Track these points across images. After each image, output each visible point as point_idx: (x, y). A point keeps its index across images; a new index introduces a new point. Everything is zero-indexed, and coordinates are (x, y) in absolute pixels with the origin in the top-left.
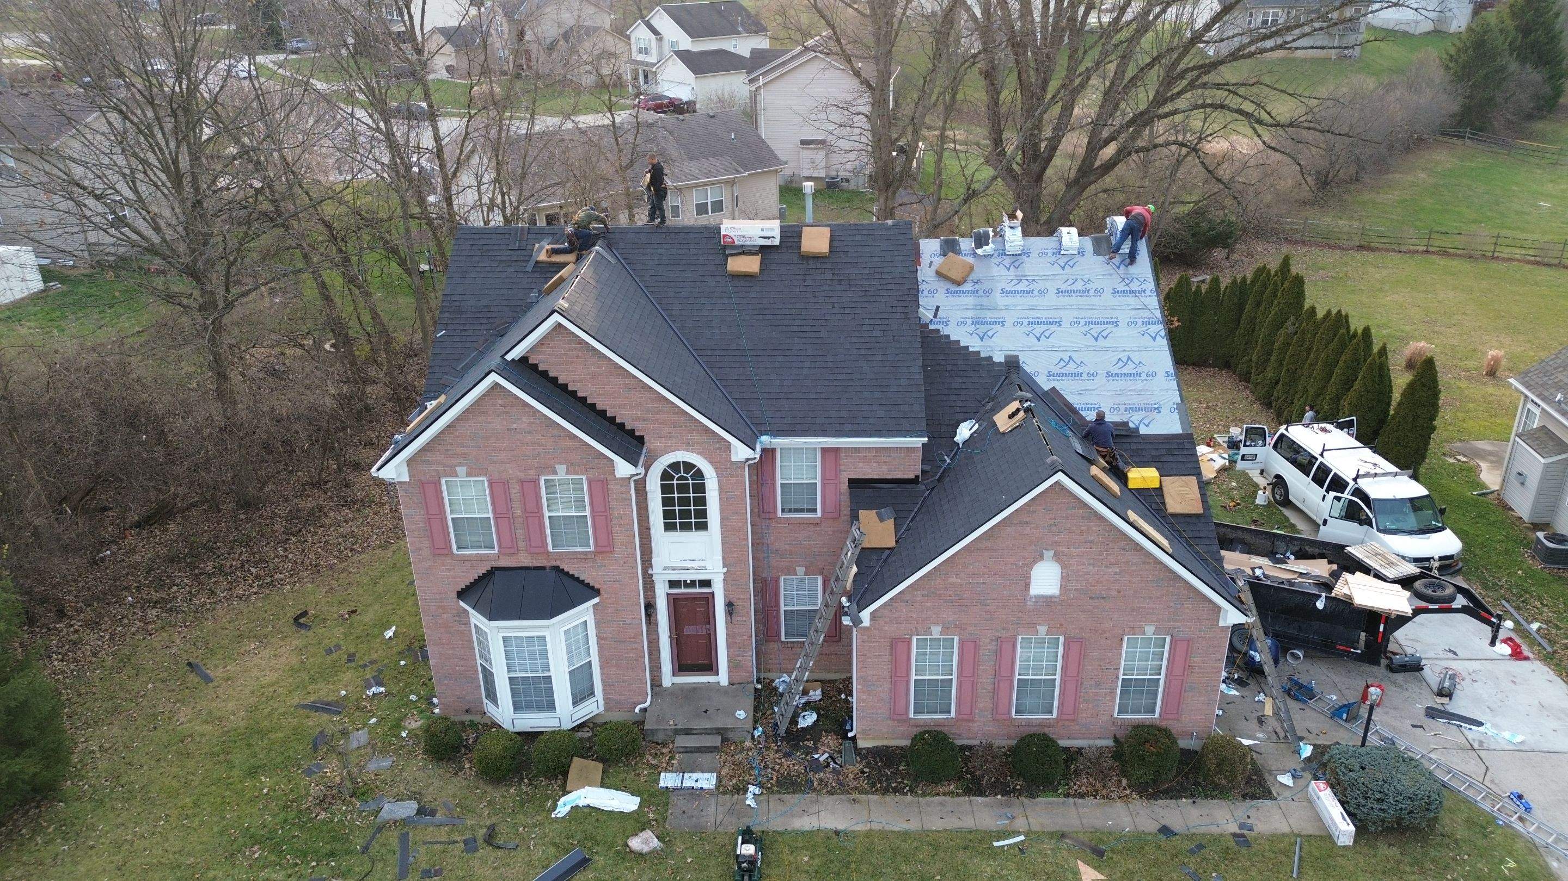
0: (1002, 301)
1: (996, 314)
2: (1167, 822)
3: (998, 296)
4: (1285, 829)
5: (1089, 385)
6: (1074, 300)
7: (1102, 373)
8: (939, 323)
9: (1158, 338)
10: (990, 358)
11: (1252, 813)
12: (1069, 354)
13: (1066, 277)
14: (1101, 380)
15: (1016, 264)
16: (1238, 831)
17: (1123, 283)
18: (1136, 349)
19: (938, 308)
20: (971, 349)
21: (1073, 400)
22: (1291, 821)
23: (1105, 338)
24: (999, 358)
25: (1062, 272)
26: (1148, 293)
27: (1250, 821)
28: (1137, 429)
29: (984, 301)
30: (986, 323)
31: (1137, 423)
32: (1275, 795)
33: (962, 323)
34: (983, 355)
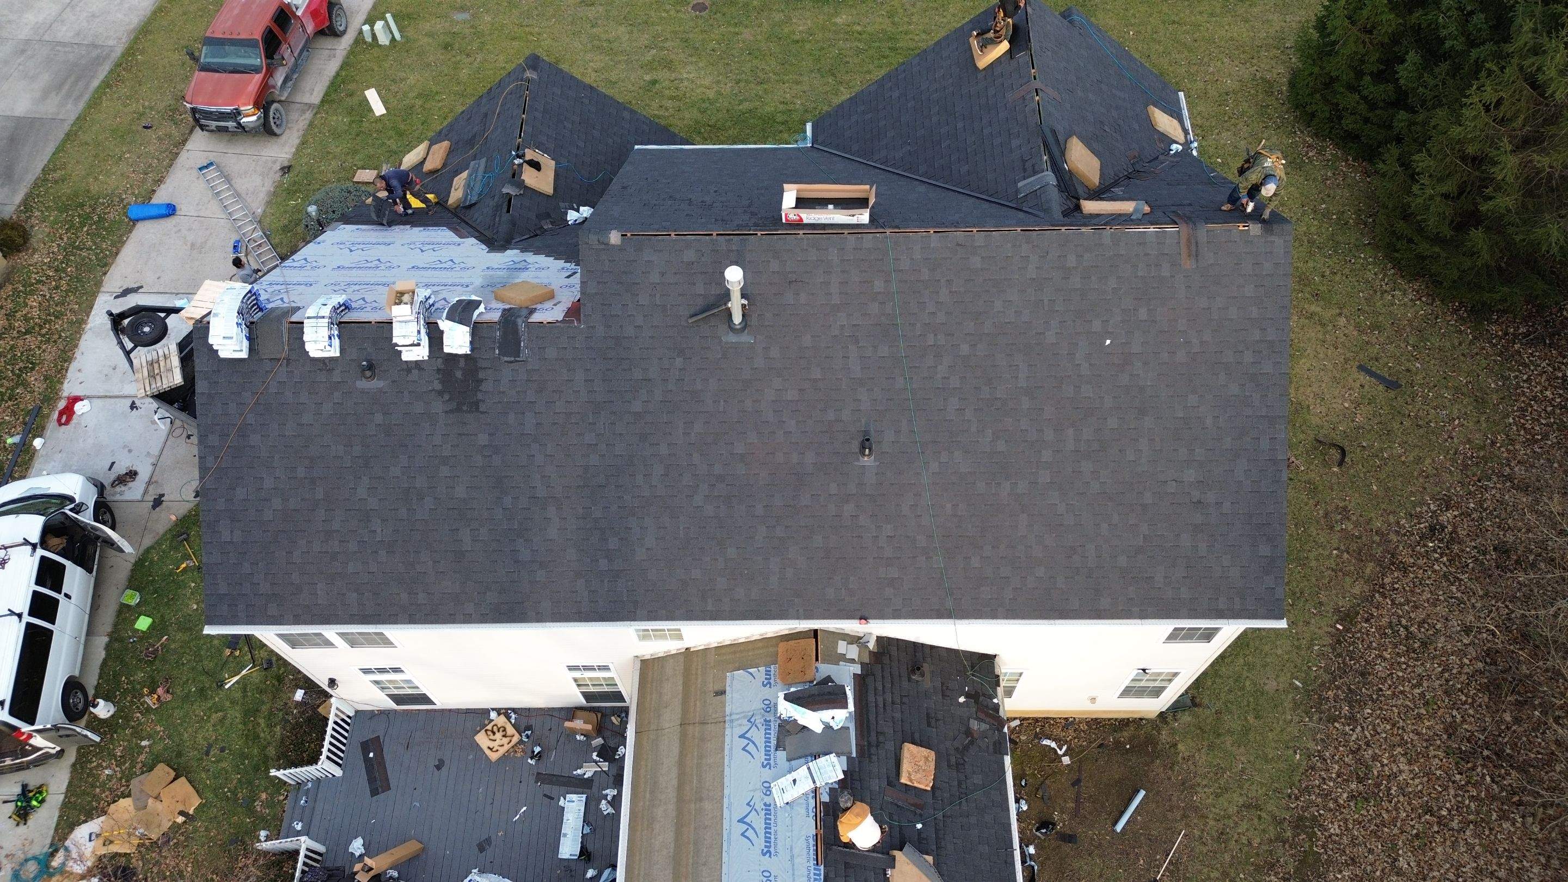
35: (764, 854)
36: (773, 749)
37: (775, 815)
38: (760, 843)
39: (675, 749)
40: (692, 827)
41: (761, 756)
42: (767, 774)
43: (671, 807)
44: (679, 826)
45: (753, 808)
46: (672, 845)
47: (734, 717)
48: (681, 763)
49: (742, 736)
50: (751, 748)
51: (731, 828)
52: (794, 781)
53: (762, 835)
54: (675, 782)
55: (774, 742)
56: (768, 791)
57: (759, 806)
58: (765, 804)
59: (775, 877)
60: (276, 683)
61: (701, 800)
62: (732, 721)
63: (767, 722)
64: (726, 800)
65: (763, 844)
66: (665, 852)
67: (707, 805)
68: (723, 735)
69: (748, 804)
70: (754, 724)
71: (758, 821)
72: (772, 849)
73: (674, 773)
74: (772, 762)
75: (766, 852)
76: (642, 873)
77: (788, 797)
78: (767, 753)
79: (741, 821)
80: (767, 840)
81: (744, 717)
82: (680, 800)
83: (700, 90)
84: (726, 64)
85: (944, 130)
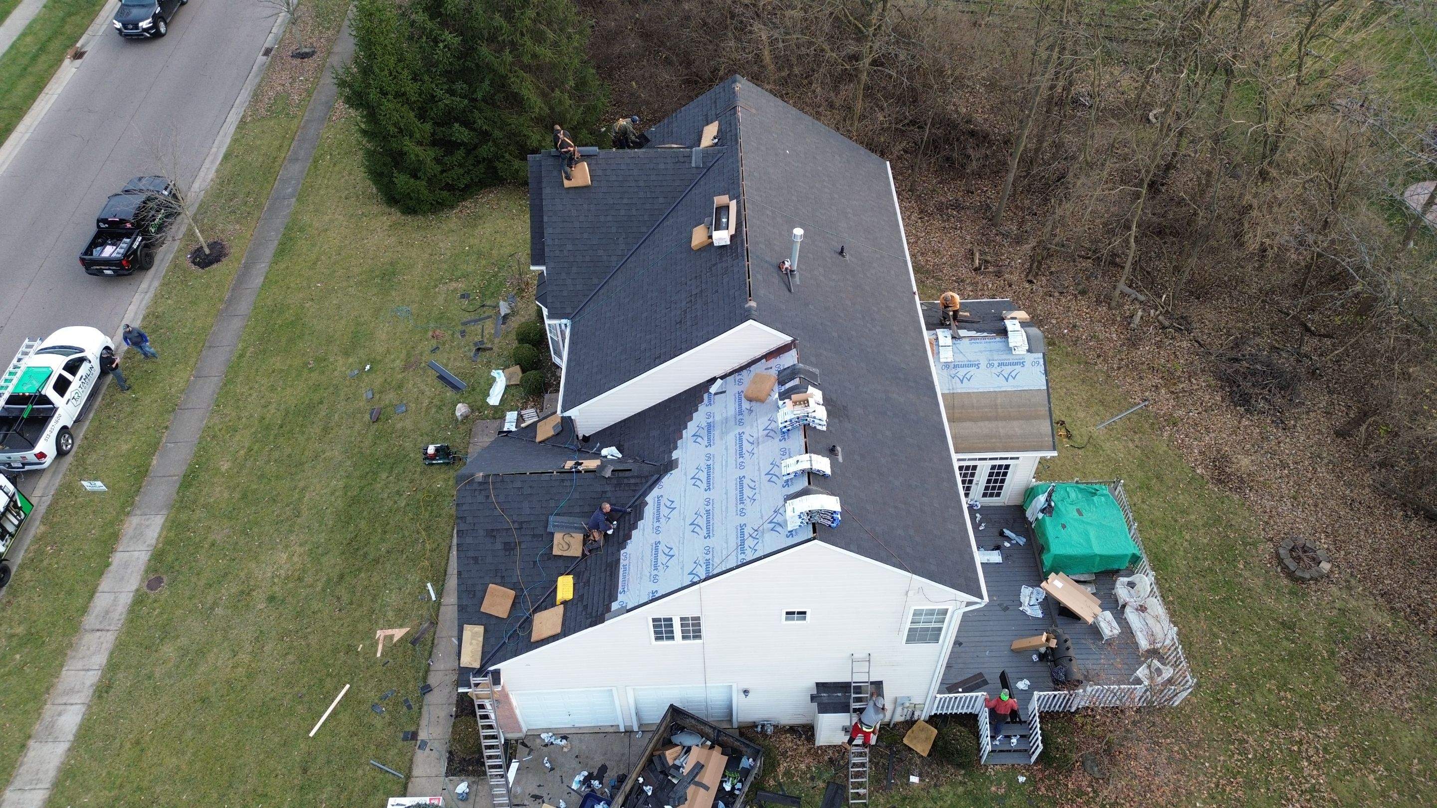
0: (731, 438)
1: (717, 438)
2: (436, 692)
3: (737, 432)
4: (416, 772)
5: (648, 530)
6: (733, 493)
7: (660, 538)
8: (709, 399)
9: (693, 576)
10: (676, 448)
11: (435, 754)
12: (678, 507)
13: (756, 479)
14: (653, 540)
15: (772, 434)
16: (419, 738)
17: (751, 531)
18: (681, 561)
19: (724, 392)
20: (684, 432)
22: (423, 780)
23: (693, 531)
24: (675, 455)
25: (763, 473)
26: (743, 556)
27: (427, 749)
29: (732, 422)
30: (709, 432)
32: (451, 778)
33: (709, 415)
34: (679, 442)
35: (1024, 366)
36: (970, 363)
37: (1004, 360)
38: (1018, 368)
39: (968, 424)
40: (1010, 410)
43: (1000, 424)
44: (1008, 418)
45: (1001, 373)
46: (1020, 421)
47: (951, 388)
48: (974, 420)
49: (962, 381)
50: (968, 376)
51: (1011, 386)
53: (1013, 367)
54: (987, 423)
55: (966, 362)
57: (999, 369)
58: (999, 366)
59: (1035, 358)
60: (908, 801)
61: (996, 405)
62: (953, 389)
63: (955, 366)
64: (997, 390)
65: (1019, 366)
66: (1024, 426)
67: (999, 401)
68: (961, 393)
69: (998, 376)
70: (955, 375)
71: (1007, 370)
72: (1021, 361)
73: (981, 424)
75: (1023, 364)
76: (1036, 439)
78: (972, 366)
79: (1007, 380)
80: (1017, 364)
82: (997, 418)
83: (295, 559)
84: (259, 546)
85: (622, 212)
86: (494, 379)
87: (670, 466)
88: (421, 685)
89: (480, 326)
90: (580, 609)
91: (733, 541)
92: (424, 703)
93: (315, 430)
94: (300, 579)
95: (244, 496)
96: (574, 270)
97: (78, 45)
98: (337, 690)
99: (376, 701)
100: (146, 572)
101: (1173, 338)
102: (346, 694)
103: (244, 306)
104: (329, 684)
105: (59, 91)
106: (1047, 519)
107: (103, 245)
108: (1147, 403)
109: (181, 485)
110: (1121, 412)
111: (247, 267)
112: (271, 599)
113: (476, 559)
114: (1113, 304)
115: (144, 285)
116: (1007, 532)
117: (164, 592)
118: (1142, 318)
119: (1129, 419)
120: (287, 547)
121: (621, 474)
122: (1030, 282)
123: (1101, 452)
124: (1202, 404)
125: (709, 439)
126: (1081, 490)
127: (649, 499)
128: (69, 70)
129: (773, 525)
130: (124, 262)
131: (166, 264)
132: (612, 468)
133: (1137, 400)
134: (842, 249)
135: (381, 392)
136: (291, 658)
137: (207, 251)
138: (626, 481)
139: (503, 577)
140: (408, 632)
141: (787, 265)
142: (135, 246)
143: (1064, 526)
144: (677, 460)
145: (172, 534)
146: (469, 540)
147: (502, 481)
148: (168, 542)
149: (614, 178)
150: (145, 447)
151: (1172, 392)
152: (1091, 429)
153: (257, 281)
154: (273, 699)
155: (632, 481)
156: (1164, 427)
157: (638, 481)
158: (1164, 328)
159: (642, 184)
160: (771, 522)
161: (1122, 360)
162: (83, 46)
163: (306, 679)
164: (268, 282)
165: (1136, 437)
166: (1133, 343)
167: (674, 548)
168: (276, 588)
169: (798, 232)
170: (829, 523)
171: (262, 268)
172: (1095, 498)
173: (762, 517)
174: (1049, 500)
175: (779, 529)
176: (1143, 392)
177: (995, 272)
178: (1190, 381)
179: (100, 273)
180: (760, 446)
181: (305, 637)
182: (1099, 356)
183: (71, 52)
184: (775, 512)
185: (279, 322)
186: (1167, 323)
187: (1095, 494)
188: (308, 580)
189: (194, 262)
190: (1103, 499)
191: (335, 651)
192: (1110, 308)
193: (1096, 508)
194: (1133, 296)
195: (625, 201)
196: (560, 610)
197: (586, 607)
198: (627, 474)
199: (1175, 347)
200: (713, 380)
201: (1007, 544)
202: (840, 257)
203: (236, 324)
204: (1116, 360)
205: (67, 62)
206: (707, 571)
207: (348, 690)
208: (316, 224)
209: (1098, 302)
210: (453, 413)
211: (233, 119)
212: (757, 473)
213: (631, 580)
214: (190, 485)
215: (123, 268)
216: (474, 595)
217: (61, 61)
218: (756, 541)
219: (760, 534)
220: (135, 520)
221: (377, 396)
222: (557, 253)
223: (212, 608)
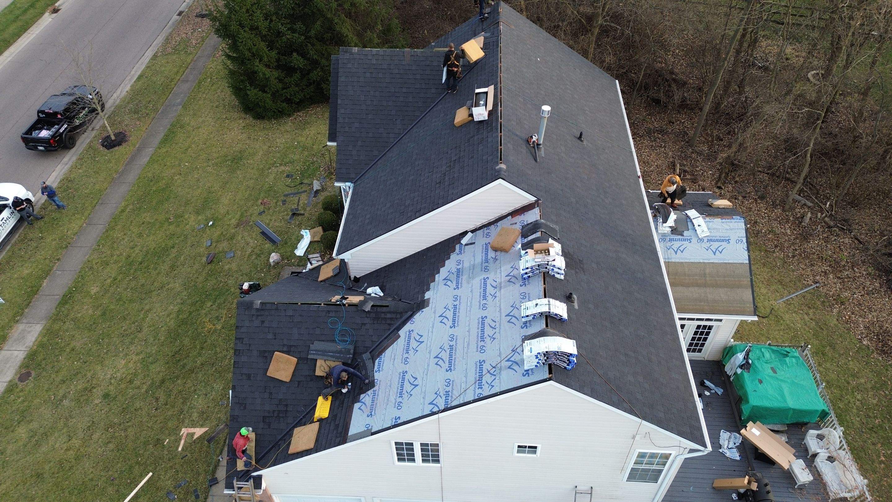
0: (477, 282)
1: (464, 282)
3: (482, 277)
5: (398, 360)
6: (475, 331)
7: (406, 368)
8: (461, 249)
9: (432, 406)
10: (428, 289)
12: (426, 341)
13: (497, 320)
14: (401, 368)
15: (513, 280)
17: (490, 368)
18: (423, 390)
19: (474, 243)
20: (437, 276)
21: (388, 352)
23: (437, 364)
24: (427, 295)
25: (504, 315)
26: (480, 391)
28: (359, 401)
29: (478, 269)
30: (458, 276)
31: (363, 401)
33: (459, 262)
34: (432, 284)
35: (729, 242)
36: (683, 238)
37: (712, 237)
38: (724, 244)
39: (681, 288)
40: (717, 279)
41: (686, 243)
42: (694, 240)
43: (708, 290)
44: (716, 286)
46: (726, 289)
47: (666, 257)
48: (687, 285)
49: (676, 253)
50: (681, 249)
51: (717, 259)
52: (699, 226)
53: (720, 243)
54: (696, 289)
55: (680, 237)
56: (701, 240)
57: (708, 244)
58: (708, 242)
59: (739, 237)
61: (705, 274)
62: (668, 258)
63: (671, 240)
64: (706, 261)
65: (725, 243)
66: (729, 293)
67: (707, 271)
68: (675, 263)
69: (707, 250)
70: (671, 247)
71: (715, 245)
72: (727, 239)
74: (689, 238)
75: (728, 241)
76: (739, 305)
77: (706, 229)
78: (685, 240)
80: (723, 241)
81: (667, 252)
82: (705, 285)
83: (131, 365)
84: (107, 353)
85: (401, 99)
86: (302, 236)
87: (422, 304)
88: (209, 478)
89: (297, 198)
90: (332, 427)
91: (472, 376)
92: (210, 494)
93: (164, 267)
94: (131, 382)
95: (104, 314)
96: (360, 143)
97: (57, 4)
98: (142, 477)
99: (171, 489)
100: (20, 367)
101: (837, 235)
102: (148, 481)
103: (132, 177)
104: (137, 470)
105: (37, 32)
106: (746, 374)
107: (41, 129)
108: (818, 285)
109: (60, 303)
110: (797, 291)
111: (139, 150)
112: (106, 396)
113: (249, 377)
114: (787, 207)
115: (66, 159)
116: (708, 383)
117: (30, 384)
118: (811, 219)
119: (804, 297)
120: (126, 355)
121: (379, 309)
122: (720, 188)
123: (782, 321)
124: (864, 288)
125: (457, 283)
126: (773, 351)
127: (402, 332)
128: (47, 19)
129: (510, 363)
130: (51, 141)
131: (84, 146)
132: (372, 304)
133: (810, 282)
134: (581, 134)
135: (217, 242)
136: (111, 446)
137: (113, 138)
138: (383, 315)
139: (271, 393)
140: (206, 432)
141: (534, 139)
142: (61, 131)
143: (761, 382)
144: (429, 299)
145: (45, 339)
146: (244, 359)
147: (277, 309)
148: (41, 345)
149: (397, 71)
150: (40, 273)
151: (839, 278)
152: (772, 302)
153: (144, 159)
154: (92, 480)
155: (389, 316)
156: (833, 305)
157: (393, 316)
158: (829, 227)
159: (418, 77)
160: (508, 360)
161: (796, 250)
162: (59, 6)
163: (119, 465)
164: (152, 161)
165: (811, 312)
166: (805, 237)
167: (418, 379)
168: (111, 388)
169: (546, 108)
170: (565, 365)
171: (150, 151)
172: (787, 359)
173: (500, 355)
174: (747, 357)
175: (515, 367)
176: (814, 276)
177: (691, 179)
178: (853, 269)
179: (35, 148)
180: (502, 290)
181: (126, 430)
182: (776, 246)
183: (51, 8)
184: (513, 351)
185: (154, 189)
186: (832, 224)
187: (787, 356)
188: (137, 383)
189: (103, 145)
190: (794, 360)
191: (146, 443)
192: (784, 210)
193: (788, 367)
194: (803, 202)
195: (404, 90)
196: (315, 427)
197: (337, 426)
198: (384, 309)
199: (839, 242)
200: (465, 233)
201: (707, 393)
202: (579, 141)
203: (123, 189)
204: (791, 250)
205: (47, 14)
206: (447, 403)
207: (150, 478)
208: (192, 123)
209: (774, 205)
210: (268, 260)
211: (149, 54)
212: (498, 314)
213: (378, 405)
214: (66, 303)
215: (51, 146)
216: (245, 408)
217: (42, 14)
218: (493, 377)
219: (498, 371)
220: (21, 327)
221: (214, 245)
222: (347, 129)
223: (61, 400)
